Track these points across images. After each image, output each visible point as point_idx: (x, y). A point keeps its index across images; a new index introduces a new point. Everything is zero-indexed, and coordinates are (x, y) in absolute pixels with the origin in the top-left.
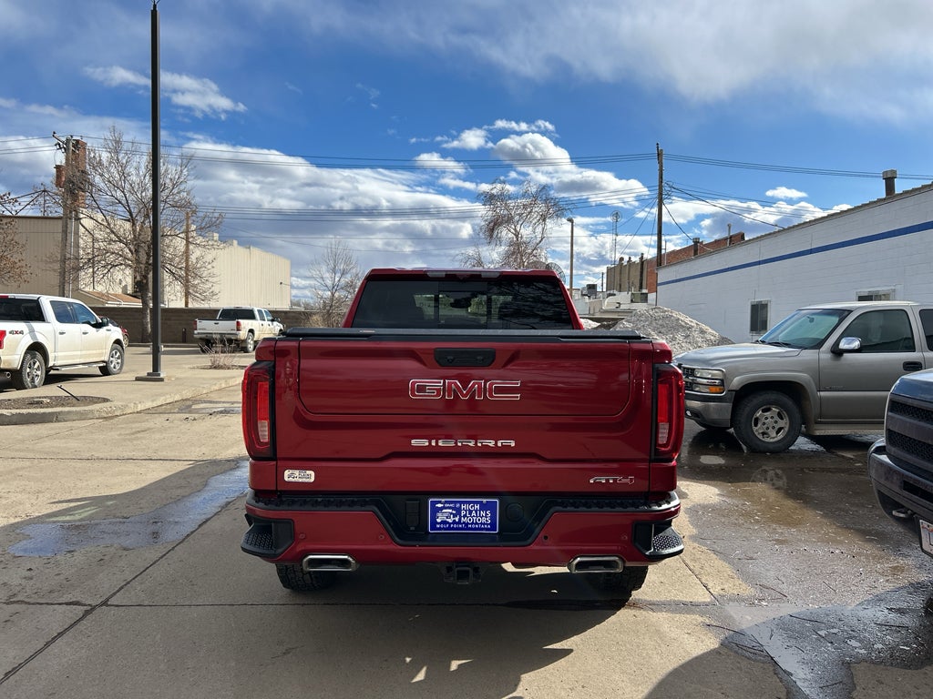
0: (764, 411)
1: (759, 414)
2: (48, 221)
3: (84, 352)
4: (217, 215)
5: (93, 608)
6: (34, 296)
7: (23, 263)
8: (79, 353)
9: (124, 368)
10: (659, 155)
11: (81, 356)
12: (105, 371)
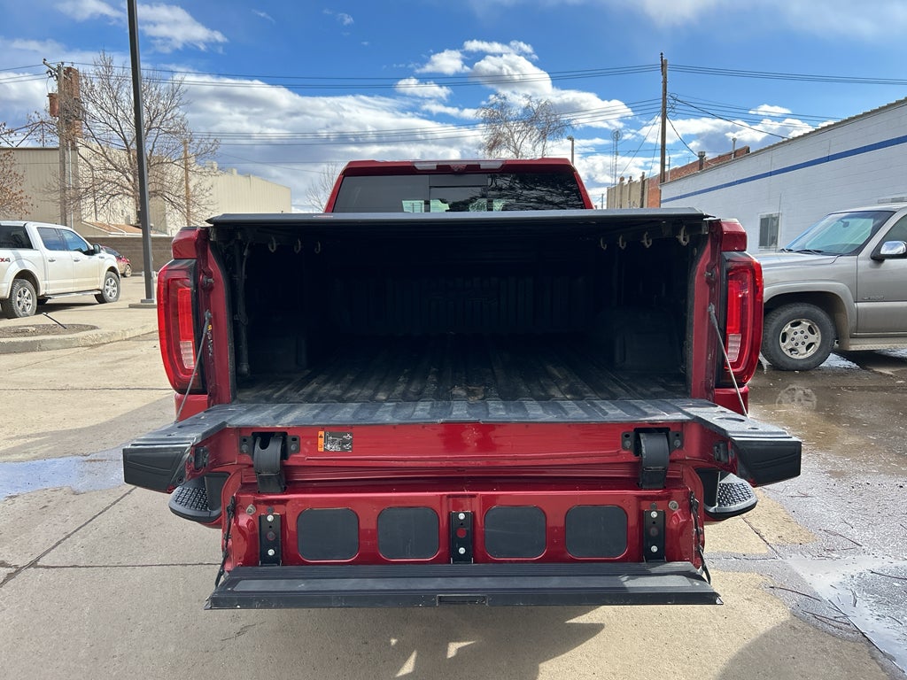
0: (793, 325)
1: (787, 328)
2: (46, 152)
3: (77, 280)
4: (212, 141)
5: (19, 570)
6: (20, 223)
7: (23, 195)
8: (72, 281)
9: (121, 296)
10: (663, 65)
11: (74, 285)
12: (101, 299)
